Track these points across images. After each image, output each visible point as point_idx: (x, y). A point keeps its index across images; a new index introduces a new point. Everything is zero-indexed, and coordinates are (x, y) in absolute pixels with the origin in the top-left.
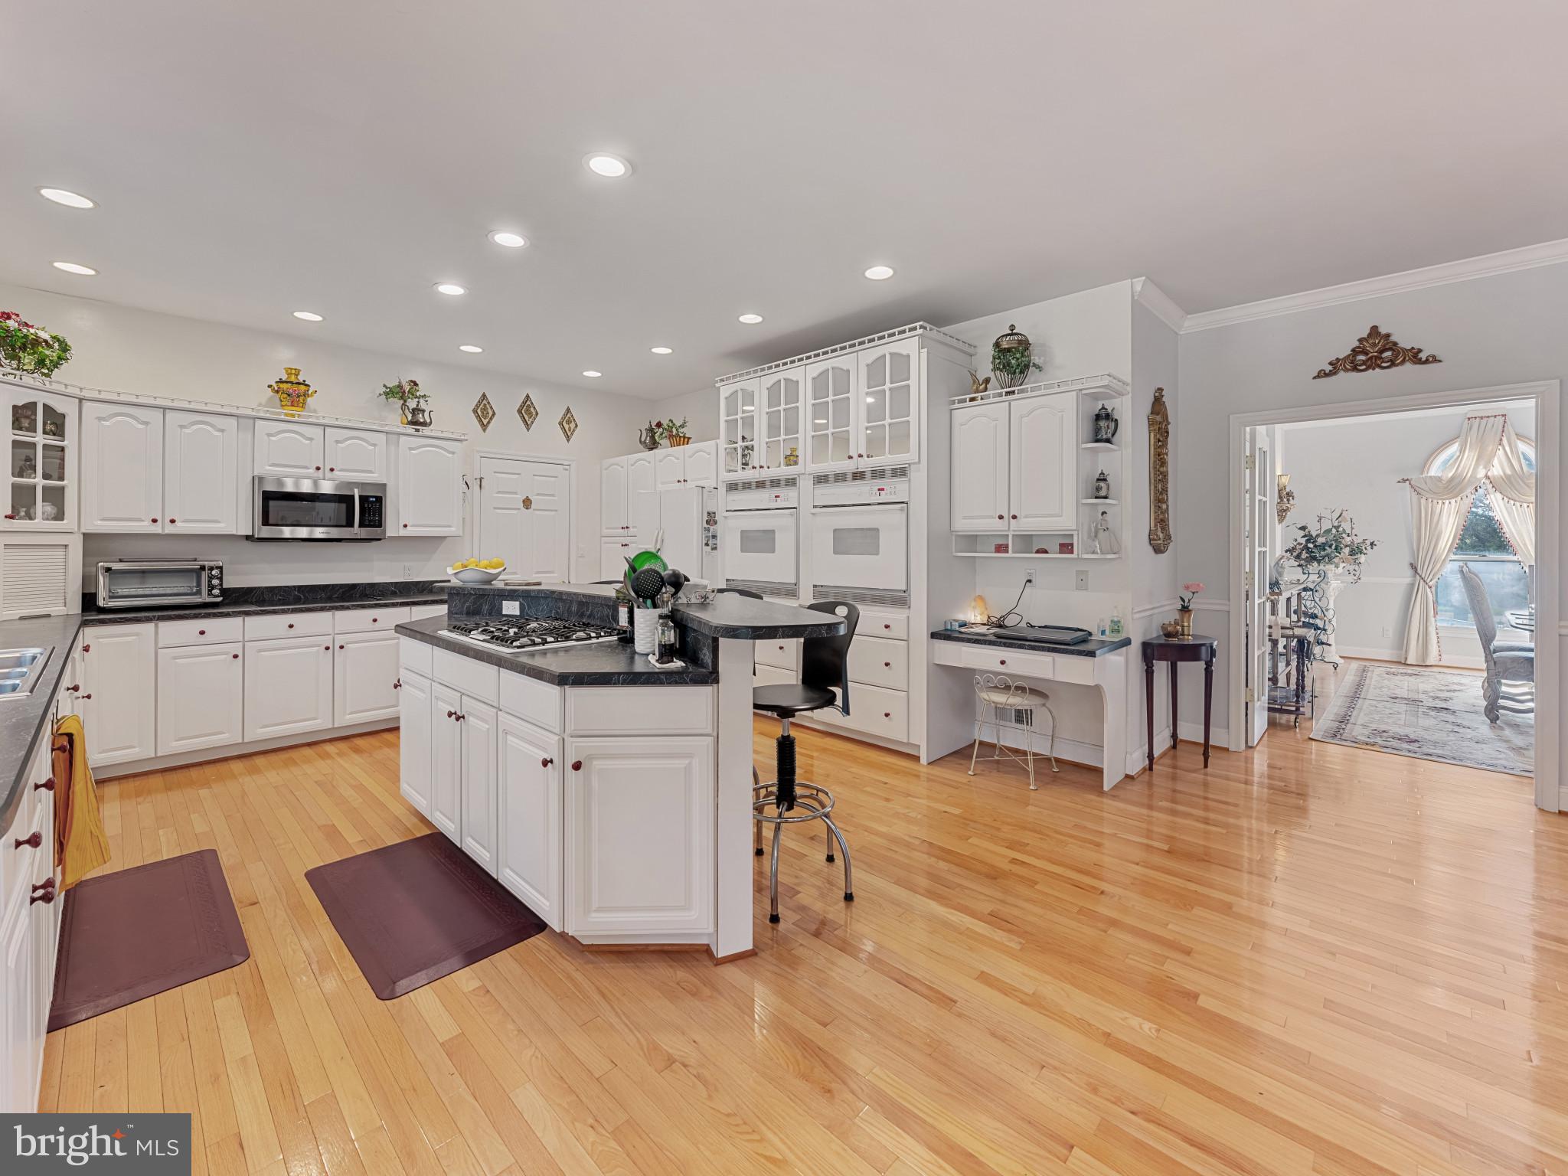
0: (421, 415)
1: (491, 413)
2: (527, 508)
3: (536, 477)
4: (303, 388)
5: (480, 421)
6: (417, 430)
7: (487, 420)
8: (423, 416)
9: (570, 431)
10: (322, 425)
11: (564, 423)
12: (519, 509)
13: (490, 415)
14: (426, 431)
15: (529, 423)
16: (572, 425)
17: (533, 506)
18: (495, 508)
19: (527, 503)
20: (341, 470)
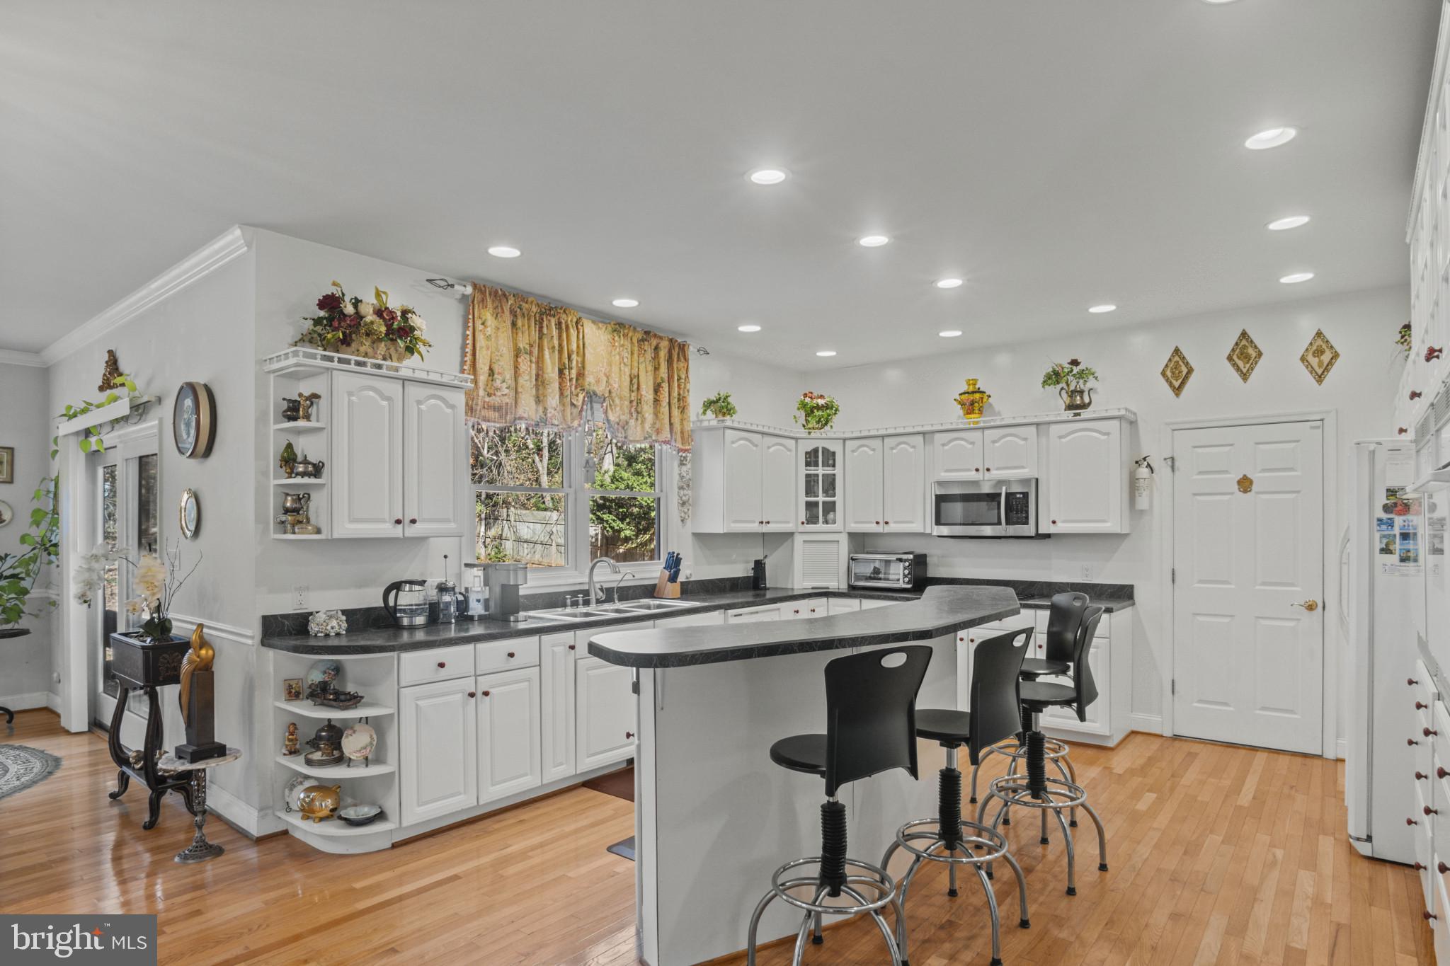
0: (1078, 398)
1: (1185, 370)
2: (1245, 491)
3: (1261, 446)
4: (977, 396)
5: (1171, 385)
6: (1076, 415)
7: (1180, 381)
8: (1082, 397)
9: (1320, 367)
10: (980, 428)
11: (1310, 358)
12: (1232, 493)
13: (1184, 373)
14: (1085, 414)
15: (1245, 371)
16: (1326, 357)
17: (1254, 488)
18: (1195, 494)
19: (1245, 484)
20: (998, 469)
